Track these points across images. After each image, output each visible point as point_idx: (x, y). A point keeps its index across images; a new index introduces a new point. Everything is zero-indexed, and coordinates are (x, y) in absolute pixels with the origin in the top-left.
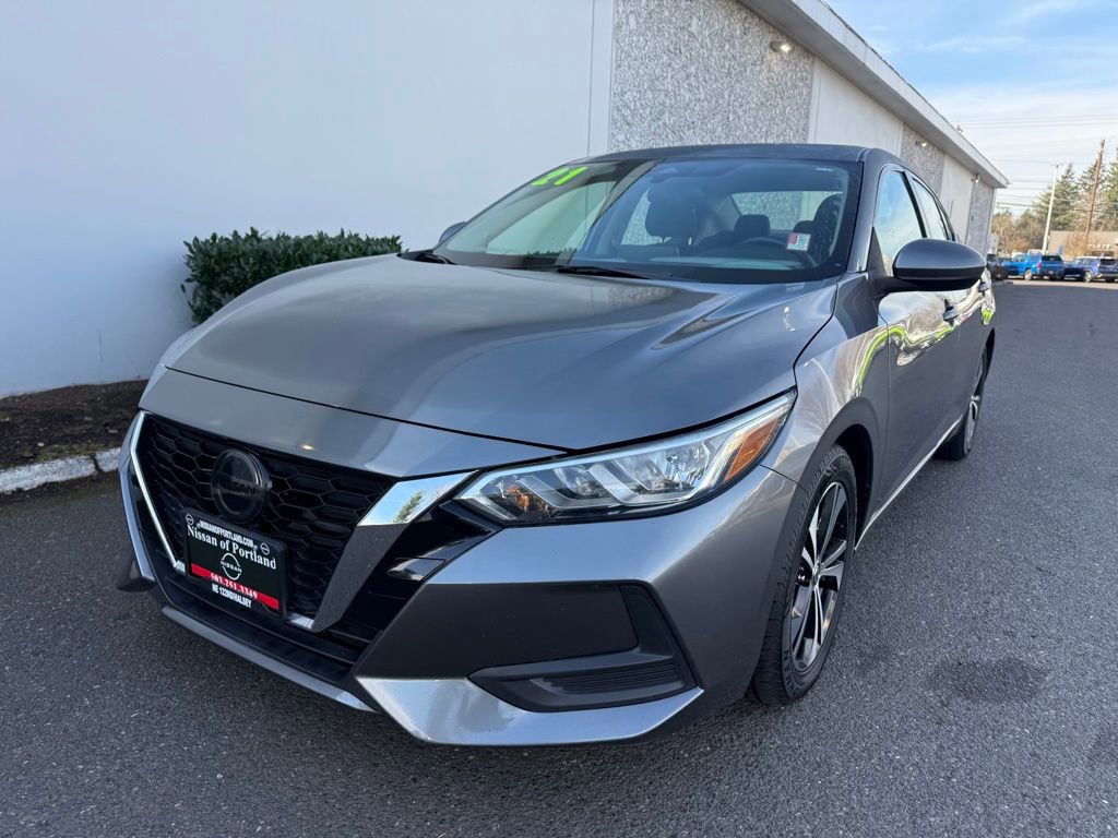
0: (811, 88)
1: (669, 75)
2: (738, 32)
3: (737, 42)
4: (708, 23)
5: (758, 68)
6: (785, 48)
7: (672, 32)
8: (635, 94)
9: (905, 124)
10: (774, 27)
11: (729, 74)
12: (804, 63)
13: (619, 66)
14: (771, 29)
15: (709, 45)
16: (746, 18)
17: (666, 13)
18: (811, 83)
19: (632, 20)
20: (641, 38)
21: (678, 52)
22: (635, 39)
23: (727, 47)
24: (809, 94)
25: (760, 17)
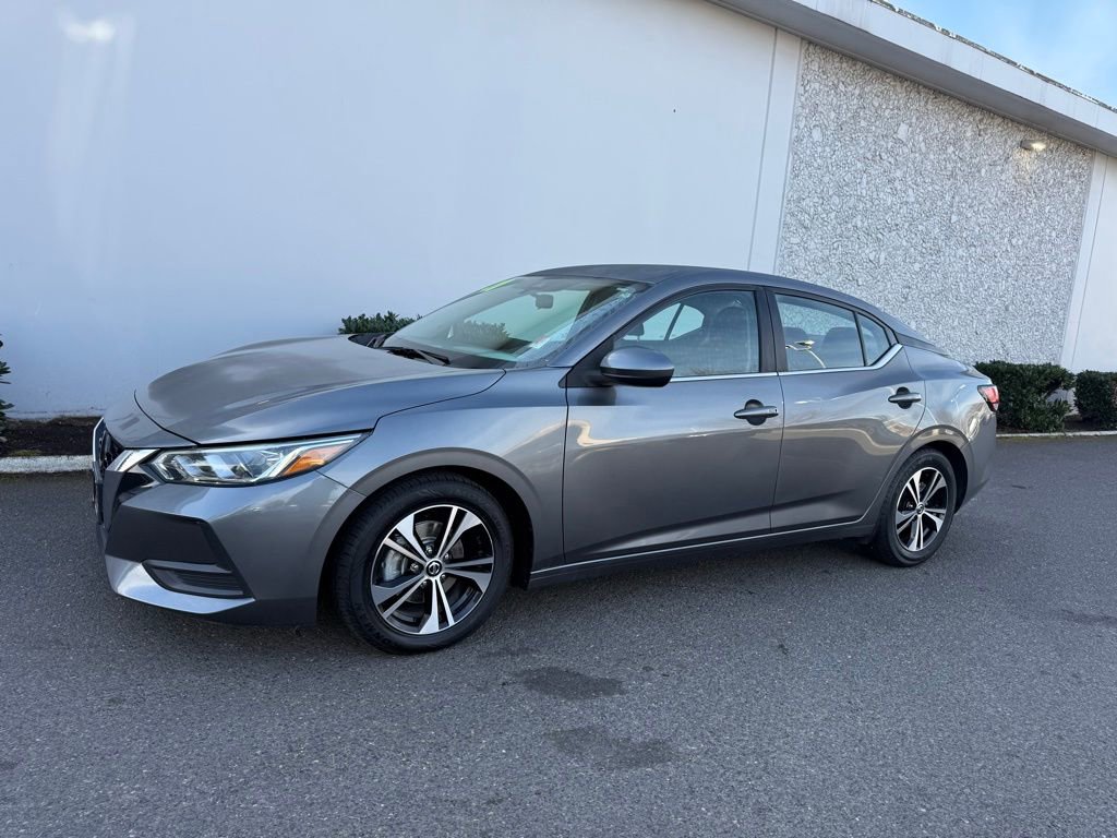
0: (1088, 185)
1: (864, 181)
2: (969, 134)
3: (966, 144)
4: (923, 129)
5: (999, 168)
6: (1039, 146)
7: (870, 140)
8: (816, 200)
10: (1026, 125)
11: (953, 175)
12: (1077, 160)
13: (797, 176)
14: (1022, 128)
15: (924, 149)
16: (981, 121)
17: (863, 123)
18: (1089, 181)
19: (817, 134)
20: (827, 149)
21: (878, 158)
22: (819, 149)
23: (951, 149)
24: (1086, 191)
25: (1004, 117)
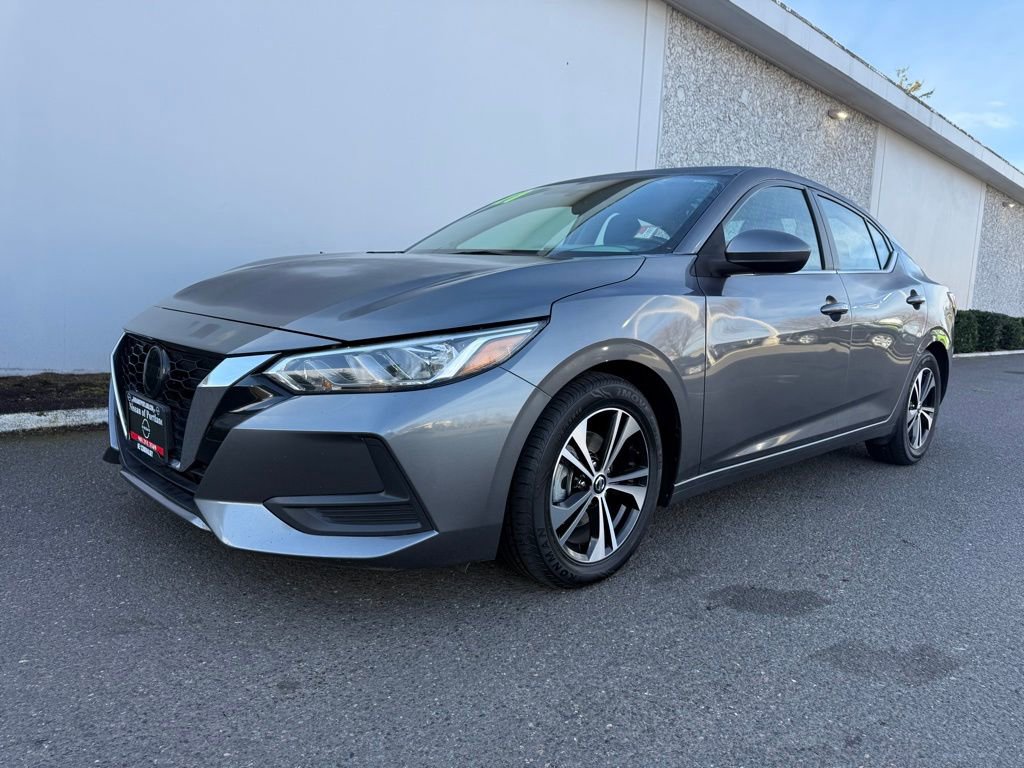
0: (874, 151)
1: (718, 139)
2: (792, 102)
3: (790, 111)
4: (759, 95)
5: (814, 133)
6: (843, 115)
7: (721, 103)
8: (682, 155)
9: (988, 185)
10: (831, 97)
11: (781, 139)
12: (866, 129)
13: (667, 132)
14: (829, 99)
15: (760, 113)
16: (800, 90)
17: (716, 87)
18: (875, 147)
19: (681, 94)
20: (690, 109)
21: (727, 119)
22: (683, 109)
23: (780, 115)
24: (873, 156)
25: (816, 89)
